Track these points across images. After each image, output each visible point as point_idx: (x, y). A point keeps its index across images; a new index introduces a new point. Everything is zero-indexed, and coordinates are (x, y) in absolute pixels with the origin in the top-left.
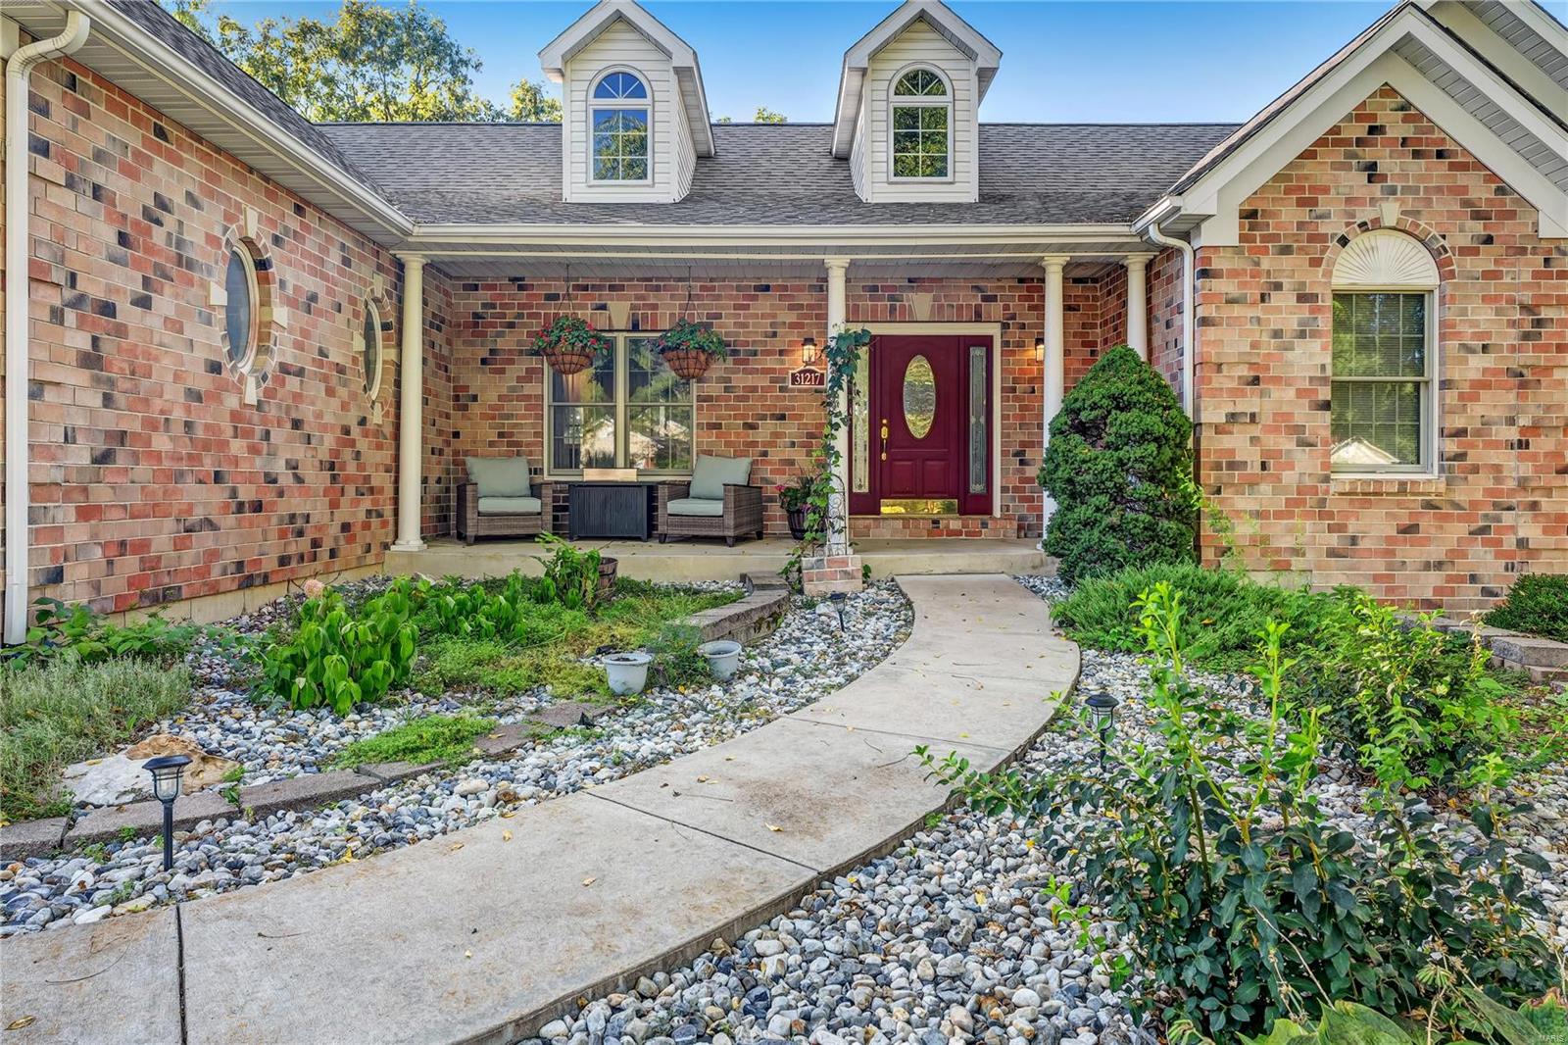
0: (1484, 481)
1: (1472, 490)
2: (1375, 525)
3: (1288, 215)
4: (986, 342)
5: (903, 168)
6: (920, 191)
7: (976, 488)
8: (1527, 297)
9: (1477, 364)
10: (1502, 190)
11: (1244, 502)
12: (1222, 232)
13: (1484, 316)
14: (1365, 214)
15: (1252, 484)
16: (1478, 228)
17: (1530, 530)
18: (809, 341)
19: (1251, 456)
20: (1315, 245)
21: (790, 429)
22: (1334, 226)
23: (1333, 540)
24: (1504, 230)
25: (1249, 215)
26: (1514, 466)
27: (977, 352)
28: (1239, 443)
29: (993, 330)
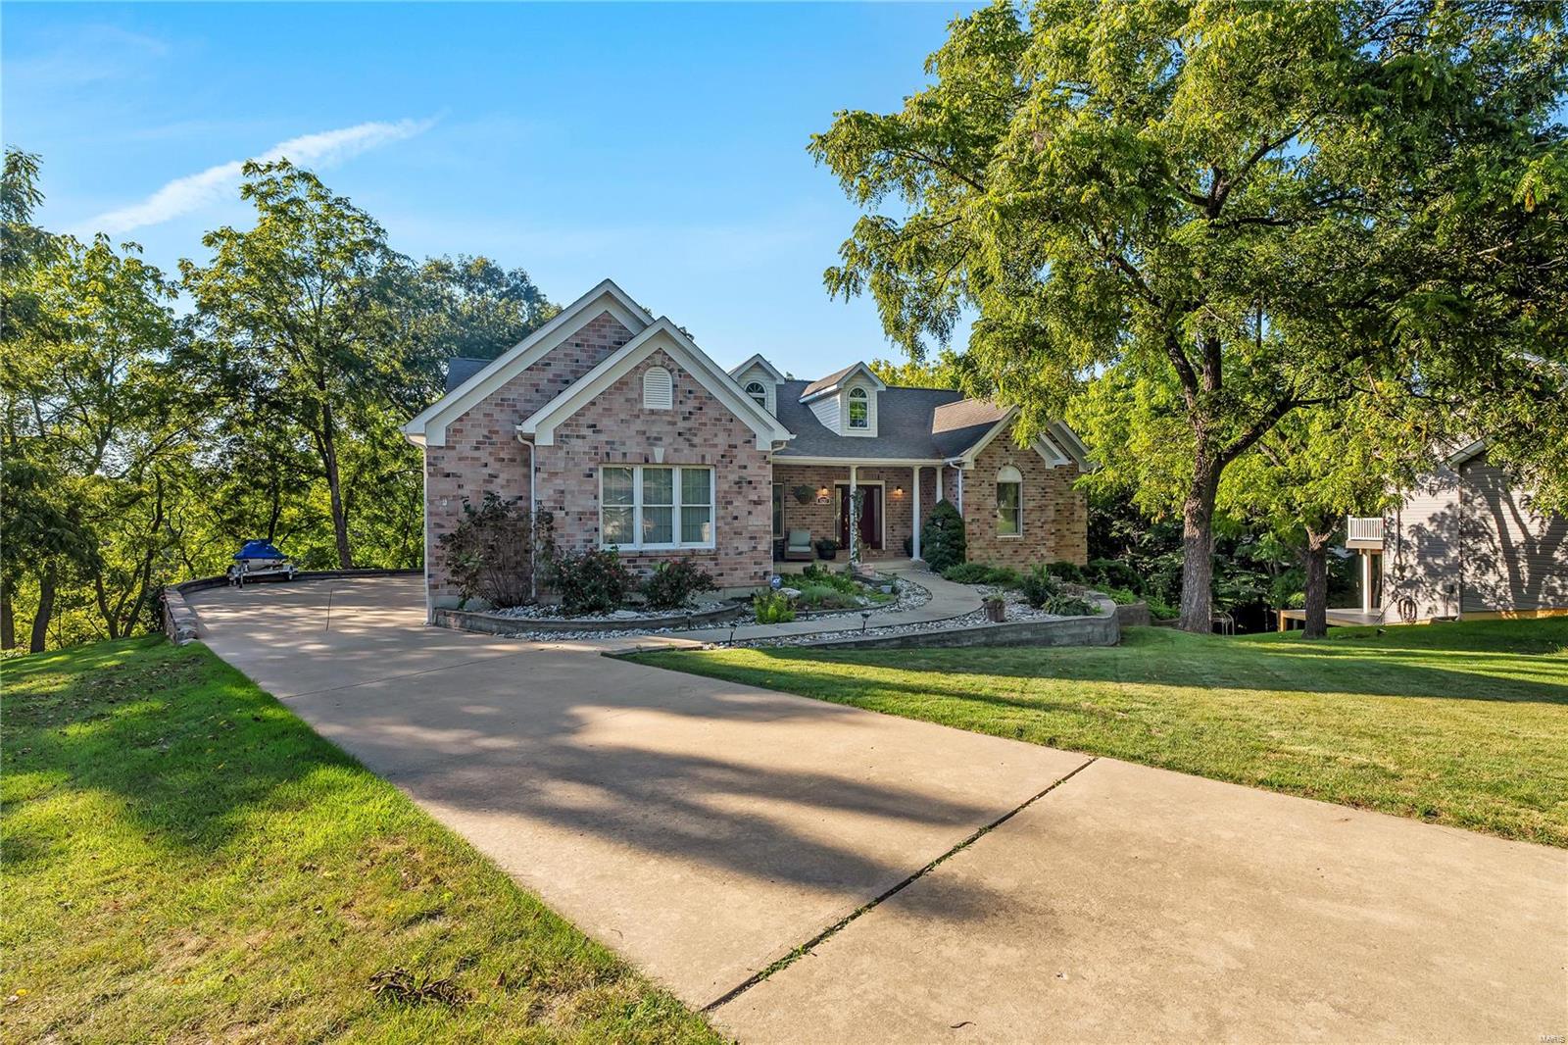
0: (1033, 538)
1: (1030, 541)
2: (1008, 551)
3: (986, 460)
4: (880, 487)
5: (854, 423)
6: (857, 432)
7: (877, 539)
8: (1043, 485)
9: (1032, 504)
10: (1037, 455)
11: (975, 545)
12: (970, 466)
13: (1033, 490)
14: (1005, 461)
15: (978, 539)
16: (1031, 465)
17: (1044, 551)
18: (824, 487)
19: (977, 531)
20: (993, 470)
21: (818, 519)
22: (997, 464)
23: (998, 555)
24: (1038, 466)
25: (976, 460)
26: (1041, 533)
27: (876, 490)
28: (974, 527)
29: (882, 483)
